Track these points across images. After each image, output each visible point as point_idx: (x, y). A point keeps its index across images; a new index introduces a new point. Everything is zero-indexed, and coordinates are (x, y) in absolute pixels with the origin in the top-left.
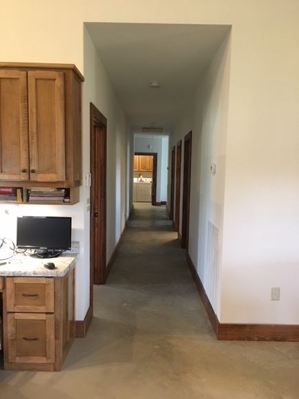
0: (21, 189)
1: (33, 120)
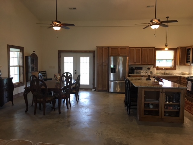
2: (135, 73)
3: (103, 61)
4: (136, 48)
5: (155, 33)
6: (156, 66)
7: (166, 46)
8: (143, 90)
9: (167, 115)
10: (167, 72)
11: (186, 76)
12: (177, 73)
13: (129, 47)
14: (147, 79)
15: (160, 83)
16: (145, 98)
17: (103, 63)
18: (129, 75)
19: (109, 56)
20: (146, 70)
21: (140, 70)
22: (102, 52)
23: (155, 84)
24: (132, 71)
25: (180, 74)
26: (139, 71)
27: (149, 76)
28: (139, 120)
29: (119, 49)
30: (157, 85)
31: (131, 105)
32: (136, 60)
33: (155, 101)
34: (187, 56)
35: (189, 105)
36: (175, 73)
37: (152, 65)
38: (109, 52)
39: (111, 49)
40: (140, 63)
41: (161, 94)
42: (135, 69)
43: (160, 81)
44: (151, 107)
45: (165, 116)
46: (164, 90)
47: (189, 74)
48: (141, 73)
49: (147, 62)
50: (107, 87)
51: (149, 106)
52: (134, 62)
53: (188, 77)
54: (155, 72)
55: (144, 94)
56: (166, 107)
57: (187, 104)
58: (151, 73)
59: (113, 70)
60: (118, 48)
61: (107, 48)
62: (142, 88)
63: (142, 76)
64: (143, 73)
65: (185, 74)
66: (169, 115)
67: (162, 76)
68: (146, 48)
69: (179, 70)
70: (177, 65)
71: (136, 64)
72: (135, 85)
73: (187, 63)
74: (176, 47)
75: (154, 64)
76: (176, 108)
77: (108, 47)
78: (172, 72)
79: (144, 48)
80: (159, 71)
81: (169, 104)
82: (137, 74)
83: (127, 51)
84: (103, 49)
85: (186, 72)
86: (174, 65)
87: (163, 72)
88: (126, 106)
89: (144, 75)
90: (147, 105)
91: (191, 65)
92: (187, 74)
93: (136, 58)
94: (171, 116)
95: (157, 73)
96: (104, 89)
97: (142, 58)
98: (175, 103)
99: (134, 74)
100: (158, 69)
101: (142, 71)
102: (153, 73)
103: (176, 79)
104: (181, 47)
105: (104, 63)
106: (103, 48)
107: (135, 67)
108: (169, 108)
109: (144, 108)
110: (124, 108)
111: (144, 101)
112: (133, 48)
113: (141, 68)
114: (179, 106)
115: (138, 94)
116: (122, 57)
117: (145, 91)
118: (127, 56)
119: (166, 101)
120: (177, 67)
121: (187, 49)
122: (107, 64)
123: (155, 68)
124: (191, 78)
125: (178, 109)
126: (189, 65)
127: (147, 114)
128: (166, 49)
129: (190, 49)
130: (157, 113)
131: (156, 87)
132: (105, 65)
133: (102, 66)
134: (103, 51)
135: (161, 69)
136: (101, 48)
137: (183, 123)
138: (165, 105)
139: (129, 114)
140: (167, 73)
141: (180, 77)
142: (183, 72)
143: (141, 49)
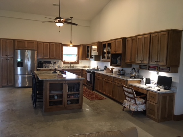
0: (158, 67)
1: (159, 47)
2: (44, 67)
3: (8, 55)
4: (44, 43)
5: (60, 30)
6: (63, 60)
7: (71, 43)
8: (49, 83)
9: (69, 103)
10: (72, 65)
11: (86, 69)
12: (80, 67)
13: (37, 41)
14: (53, 72)
15: (64, 76)
16: (50, 90)
17: (8, 57)
18: (38, 68)
19: (15, 49)
20: (52, 64)
21: (49, 64)
22: (6, 45)
23: (59, 77)
24: (40, 65)
25: (82, 67)
26: (47, 64)
27: (55, 69)
28: (45, 112)
29: (27, 43)
30: (61, 77)
31: (37, 98)
32: (44, 54)
33: (59, 92)
34: (87, 53)
35: (88, 93)
36: (78, 67)
37: (60, 59)
38: (15, 45)
39: (17, 42)
40: (48, 58)
41: (64, 85)
42: (44, 63)
43: (64, 74)
44: (56, 97)
45: (67, 104)
46: (67, 82)
47: (89, 67)
48: (50, 67)
49: (55, 56)
50: (13, 82)
51: (54, 97)
52: (43, 56)
53: (87, 70)
54: (63, 66)
55: (49, 87)
56: (68, 96)
57: (87, 92)
58: (59, 67)
59: (20, 64)
60: (25, 41)
61: (12, 41)
62: (47, 81)
63: (50, 69)
64: (51, 67)
65: (86, 67)
66: (72, 103)
67: (68, 69)
68: (54, 44)
69: (82, 64)
70: (80, 60)
71: (45, 58)
72: (40, 78)
73: (87, 58)
74: (79, 44)
75: (61, 59)
76: (77, 97)
77: (14, 40)
78: (76, 66)
79: (51, 43)
80: (65, 65)
81: (71, 93)
82: (46, 68)
83: (35, 46)
84: (8, 42)
85: (86, 66)
86: (78, 59)
87: (69, 65)
88: (33, 100)
89: (52, 68)
90: (52, 97)
91: (90, 60)
92: (87, 67)
93: (44, 52)
94: (72, 104)
95: (64, 67)
96: (10, 84)
97: (50, 53)
98: (76, 92)
99: (42, 67)
100: (65, 63)
101: (50, 65)
102: (60, 67)
103: (79, 72)
104: (83, 45)
105: (10, 57)
106: (8, 40)
107: (44, 61)
108: (71, 97)
109: (49, 99)
110: (31, 101)
111: (50, 93)
112: (42, 43)
113: (50, 62)
114: (79, 94)
115: (44, 87)
116: (30, 51)
117: (50, 84)
118: (35, 50)
119: (69, 91)
120: (80, 61)
121: (87, 47)
122: (12, 58)
123: (62, 62)
124: (89, 71)
125: (78, 97)
126: (88, 60)
127: (52, 105)
128: (71, 45)
129: (89, 47)
130: (61, 103)
131: (60, 79)
132: (9, 58)
133: (7, 60)
134: (8, 43)
135: (68, 63)
136: (5, 40)
137: (82, 108)
138: (68, 95)
139: (35, 108)
140: (72, 67)
141: (82, 69)
142: (84, 65)
143: (49, 44)
